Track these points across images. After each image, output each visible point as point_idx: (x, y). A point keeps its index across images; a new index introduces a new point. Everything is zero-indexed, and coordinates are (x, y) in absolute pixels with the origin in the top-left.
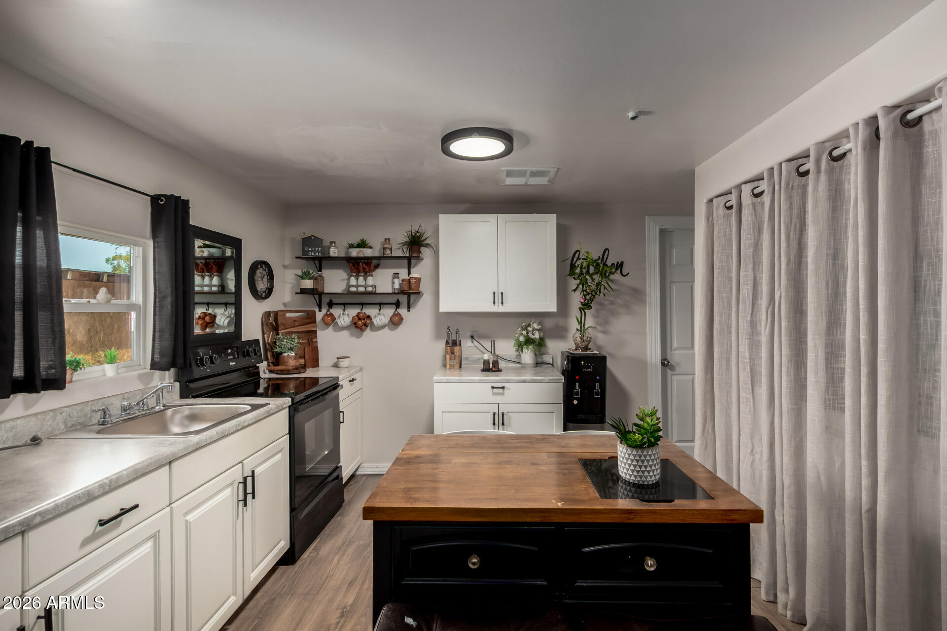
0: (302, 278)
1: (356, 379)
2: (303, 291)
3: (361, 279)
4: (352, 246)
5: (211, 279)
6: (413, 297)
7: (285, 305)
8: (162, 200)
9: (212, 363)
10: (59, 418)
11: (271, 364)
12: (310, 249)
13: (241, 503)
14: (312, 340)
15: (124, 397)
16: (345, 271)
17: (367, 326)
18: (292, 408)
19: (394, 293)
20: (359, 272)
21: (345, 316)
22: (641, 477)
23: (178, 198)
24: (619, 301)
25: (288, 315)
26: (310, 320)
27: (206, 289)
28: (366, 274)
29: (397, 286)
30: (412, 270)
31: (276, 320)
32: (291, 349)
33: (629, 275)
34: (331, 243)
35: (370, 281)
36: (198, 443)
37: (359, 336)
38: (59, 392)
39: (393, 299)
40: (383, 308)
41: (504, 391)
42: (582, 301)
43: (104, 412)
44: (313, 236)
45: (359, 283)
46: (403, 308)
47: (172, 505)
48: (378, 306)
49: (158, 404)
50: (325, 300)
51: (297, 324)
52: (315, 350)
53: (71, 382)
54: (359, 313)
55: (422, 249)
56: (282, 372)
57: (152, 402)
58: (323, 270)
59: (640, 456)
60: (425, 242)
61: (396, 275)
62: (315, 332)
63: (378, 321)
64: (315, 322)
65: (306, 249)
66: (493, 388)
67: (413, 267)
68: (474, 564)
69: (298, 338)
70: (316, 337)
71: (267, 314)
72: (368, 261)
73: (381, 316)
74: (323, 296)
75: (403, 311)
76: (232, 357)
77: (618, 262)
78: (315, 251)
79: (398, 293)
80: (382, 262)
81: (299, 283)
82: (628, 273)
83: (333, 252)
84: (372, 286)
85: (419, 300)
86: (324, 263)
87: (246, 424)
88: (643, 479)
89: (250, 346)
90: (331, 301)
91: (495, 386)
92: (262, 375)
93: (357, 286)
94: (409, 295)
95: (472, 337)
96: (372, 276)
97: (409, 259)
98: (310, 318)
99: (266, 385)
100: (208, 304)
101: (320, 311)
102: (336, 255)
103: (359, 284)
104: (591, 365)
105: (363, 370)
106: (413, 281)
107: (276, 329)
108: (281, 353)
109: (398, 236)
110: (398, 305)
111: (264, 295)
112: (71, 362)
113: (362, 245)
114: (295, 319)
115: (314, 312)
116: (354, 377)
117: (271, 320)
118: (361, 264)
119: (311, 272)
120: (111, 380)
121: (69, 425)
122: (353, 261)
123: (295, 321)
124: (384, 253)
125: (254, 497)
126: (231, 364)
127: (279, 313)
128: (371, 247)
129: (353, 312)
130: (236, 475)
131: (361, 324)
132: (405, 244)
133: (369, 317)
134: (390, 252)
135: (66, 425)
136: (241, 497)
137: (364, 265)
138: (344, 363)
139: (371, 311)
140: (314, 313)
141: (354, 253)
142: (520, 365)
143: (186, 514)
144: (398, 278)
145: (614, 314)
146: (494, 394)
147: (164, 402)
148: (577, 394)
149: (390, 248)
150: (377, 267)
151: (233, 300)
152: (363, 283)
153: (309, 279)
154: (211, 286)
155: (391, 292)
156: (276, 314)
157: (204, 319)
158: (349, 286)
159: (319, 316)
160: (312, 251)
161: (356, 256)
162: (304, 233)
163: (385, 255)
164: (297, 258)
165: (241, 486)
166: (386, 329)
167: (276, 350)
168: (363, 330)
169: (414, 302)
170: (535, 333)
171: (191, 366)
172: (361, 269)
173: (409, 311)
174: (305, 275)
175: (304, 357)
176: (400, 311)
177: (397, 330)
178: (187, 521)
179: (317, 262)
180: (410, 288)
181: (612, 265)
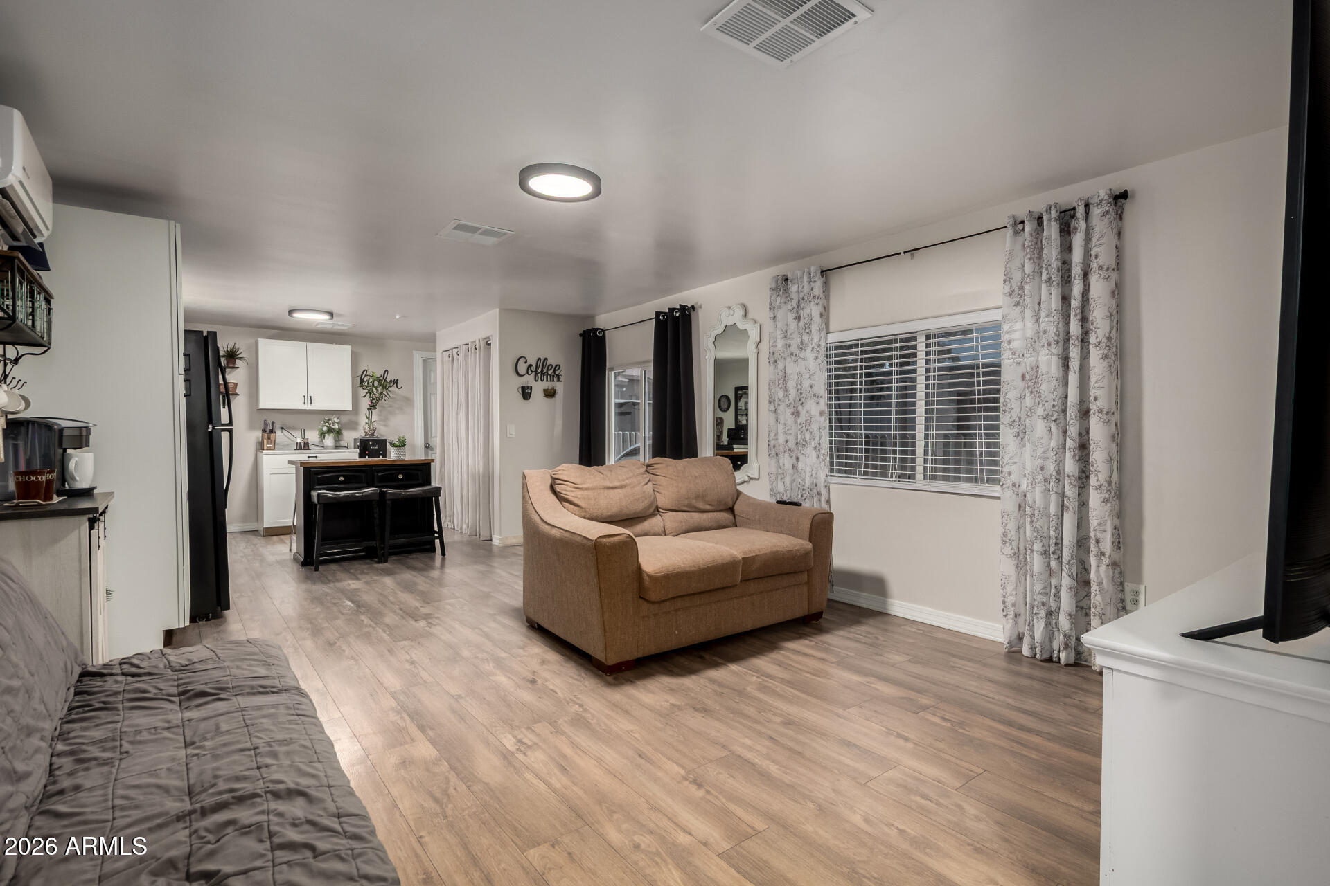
24: (395, 405)
33: (402, 388)
42: (370, 404)
77: (394, 380)
95: (282, 428)
104: (376, 444)
106: (231, 385)
145: (392, 413)
170: (335, 425)
173: (224, 407)
181: (391, 381)
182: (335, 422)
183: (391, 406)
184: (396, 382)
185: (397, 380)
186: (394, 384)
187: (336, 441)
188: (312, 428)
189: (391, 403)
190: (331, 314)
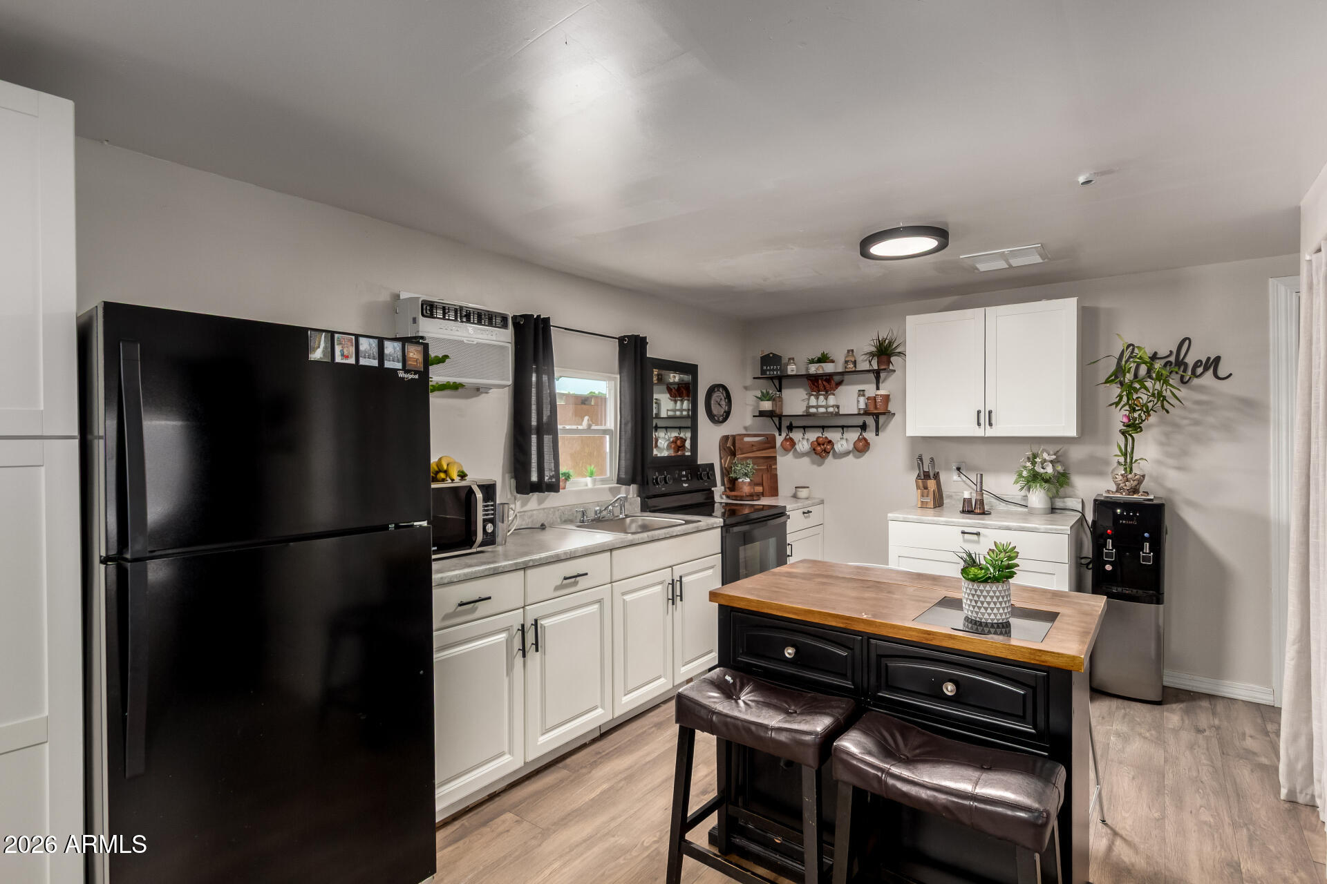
0: (761, 399)
1: (811, 512)
2: (762, 414)
3: (822, 398)
4: (812, 362)
5: (682, 404)
6: (882, 419)
7: (746, 428)
8: (626, 340)
9: (666, 482)
10: (557, 514)
11: (727, 490)
12: (769, 368)
13: (671, 601)
14: (771, 466)
15: (598, 504)
16: (806, 390)
17: (829, 453)
18: (724, 529)
19: (859, 414)
20: (819, 391)
21: (804, 441)
22: (977, 613)
23: (637, 337)
24: (1211, 420)
25: (747, 439)
26: (769, 445)
27: (678, 413)
28: (827, 392)
29: (862, 406)
30: (881, 385)
31: (734, 444)
32: (746, 475)
33: (1231, 377)
34: (790, 359)
35: (832, 400)
36: (632, 541)
37: (820, 465)
38: (555, 494)
39: (859, 421)
40: (847, 431)
41: (979, 538)
42: (1125, 420)
43: (583, 514)
44: (771, 353)
45: (822, 403)
46: (871, 431)
47: (613, 584)
48: (840, 429)
49: (621, 513)
50: (785, 423)
51: (754, 448)
52: (774, 478)
53: (564, 488)
54: (818, 438)
55: (893, 359)
56: (736, 498)
57: (617, 511)
58: (783, 391)
59: (976, 591)
60: (897, 351)
61: (862, 393)
62: (774, 458)
63: (840, 446)
64: (774, 447)
65: (765, 368)
66: (963, 533)
67: (883, 382)
68: (789, 654)
69: (754, 464)
70: (776, 464)
71: (726, 438)
72: (828, 378)
73: (843, 441)
74: (783, 418)
75: (869, 435)
76: (685, 479)
77: (1209, 359)
78: (773, 370)
79: (863, 414)
80: (846, 377)
81: (758, 406)
82: (1231, 375)
83: (792, 369)
84: (833, 406)
85: (889, 422)
86: (784, 382)
87: (675, 534)
88: (980, 615)
89: (705, 470)
90: (791, 424)
91: (966, 531)
92: (717, 498)
93: (817, 407)
94: (877, 416)
95: (958, 469)
96: (834, 395)
97: (877, 374)
98: (770, 443)
99: (723, 510)
100: (680, 428)
101: (780, 435)
102: (794, 373)
103: (819, 404)
104: (1135, 515)
105: (825, 502)
106: (879, 399)
107: (733, 454)
108: (736, 479)
109: (863, 344)
110: (864, 427)
111: (721, 419)
112: (564, 474)
113: (824, 359)
114: (753, 443)
115: (774, 436)
116: (810, 509)
117: (729, 444)
118: (820, 381)
119: (771, 392)
120: (592, 490)
121: (563, 520)
122: (813, 378)
123: (752, 445)
124: (846, 368)
125: (681, 600)
126: (684, 485)
127: (737, 438)
128: (833, 361)
129: (813, 436)
130: (666, 575)
131: (822, 450)
132: (872, 354)
133: (830, 442)
134: (852, 366)
135: (561, 520)
136: (670, 597)
137: (824, 383)
138: (803, 493)
139: (833, 435)
140: (774, 438)
141: (813, 369)
142: (1026, 510)
143: (624, 594)
144: (864, 395)
145: (1198, 439)
146: (965, 541)
147: (626, 513)
148: (1108, 555)
149: (853, 360)
150: (840, 383)
151: (689, 425)
152: (824, 403)
153: (768, 400)
154: (682, 410)
155: (856, 413)
156: (734, 437)
157: (676, 443)
158: (809, 407)
159: (779, 440)
160: (770, 370)
161: (815, 372)
162: (763, 351)
163: (847, 370)
164: (754, 378)
165: (670, 586)
166: (851, 456)
167: (731, 475)
168: (823, 458)
169: (883, 425)
170: (1047, 465)
171: (648, 484)
172: (821, 387)
173: (877, 435)
174: (765, 397)
175: (762, 484)
176: (866, 435)
177: (864, 458)
178: (624, 600)
179: (777, 382)
180: (876, 408)
181: (1198, 364)
182: (1045, 461)
183: (1197, 423)
184: (1213, 364)
185: (1218, 359)
186: (1206, 369)
187: (1052, 499)
188: (998, 469)
189: (1195, 416)
190: (940, 233)
